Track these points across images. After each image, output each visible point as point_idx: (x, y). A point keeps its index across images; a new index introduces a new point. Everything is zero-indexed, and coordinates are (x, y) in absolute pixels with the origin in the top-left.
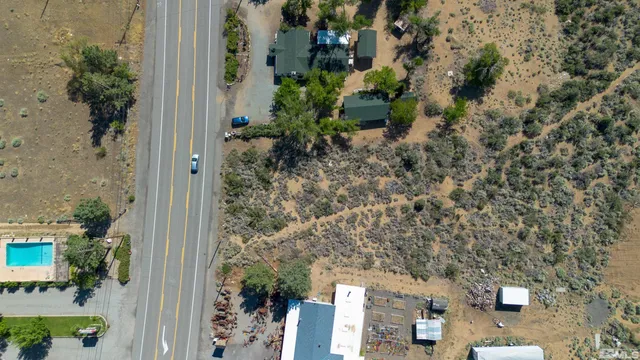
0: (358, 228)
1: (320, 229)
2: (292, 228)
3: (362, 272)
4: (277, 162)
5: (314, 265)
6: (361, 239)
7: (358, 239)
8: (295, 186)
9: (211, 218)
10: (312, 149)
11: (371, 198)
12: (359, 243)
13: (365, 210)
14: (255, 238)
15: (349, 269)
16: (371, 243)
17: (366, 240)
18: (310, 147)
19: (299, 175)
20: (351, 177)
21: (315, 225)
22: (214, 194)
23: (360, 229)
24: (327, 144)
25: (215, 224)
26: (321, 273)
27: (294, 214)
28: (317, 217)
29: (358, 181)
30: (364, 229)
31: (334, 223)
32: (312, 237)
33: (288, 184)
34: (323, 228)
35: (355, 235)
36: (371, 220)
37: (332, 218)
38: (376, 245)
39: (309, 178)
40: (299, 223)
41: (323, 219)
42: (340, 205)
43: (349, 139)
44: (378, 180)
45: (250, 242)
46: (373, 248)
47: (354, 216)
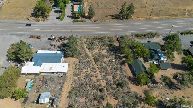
0: (90, 70)
1: (89, 60)
2: (89, 53)
3: (73, 73)
4: (112, 47)
5: (76, 59)
6: (86, 72)
7: (86, 70)
8: (104, 52)
9: (91, 35)
10: (118, 56)
11: (103, 74)
12: (84, 71)
13: (98, 72)
14: (85, 44)
15: (74, 69)
16: (84, 75)
17: (86, 73)
18: (119, 55)
19: (108, 52)
20: (110, 67)
21: (91, 58)
22: (99, 35)
23: (90, 71)
24: (121, 59)
25: (89, 36)
26: (73, 61)
27: (94, 53)
28: (93, 59)
29: (109, 69)
30: (90, 72)
31: (92, 63)
32: (86, 58)
33: (104, 50)
34: (90, 60)
35: (87, 70)
36: (94, 74)
37: (94, 63)
38: (84, 77)
39: (107, 55)
40: (91, 54)
41: (93, 60)
42: (99, 64)
43: (125, 66)
44: (111, 75)
45: (84, 43)
46: (82, 76)
47: (95, 69)
